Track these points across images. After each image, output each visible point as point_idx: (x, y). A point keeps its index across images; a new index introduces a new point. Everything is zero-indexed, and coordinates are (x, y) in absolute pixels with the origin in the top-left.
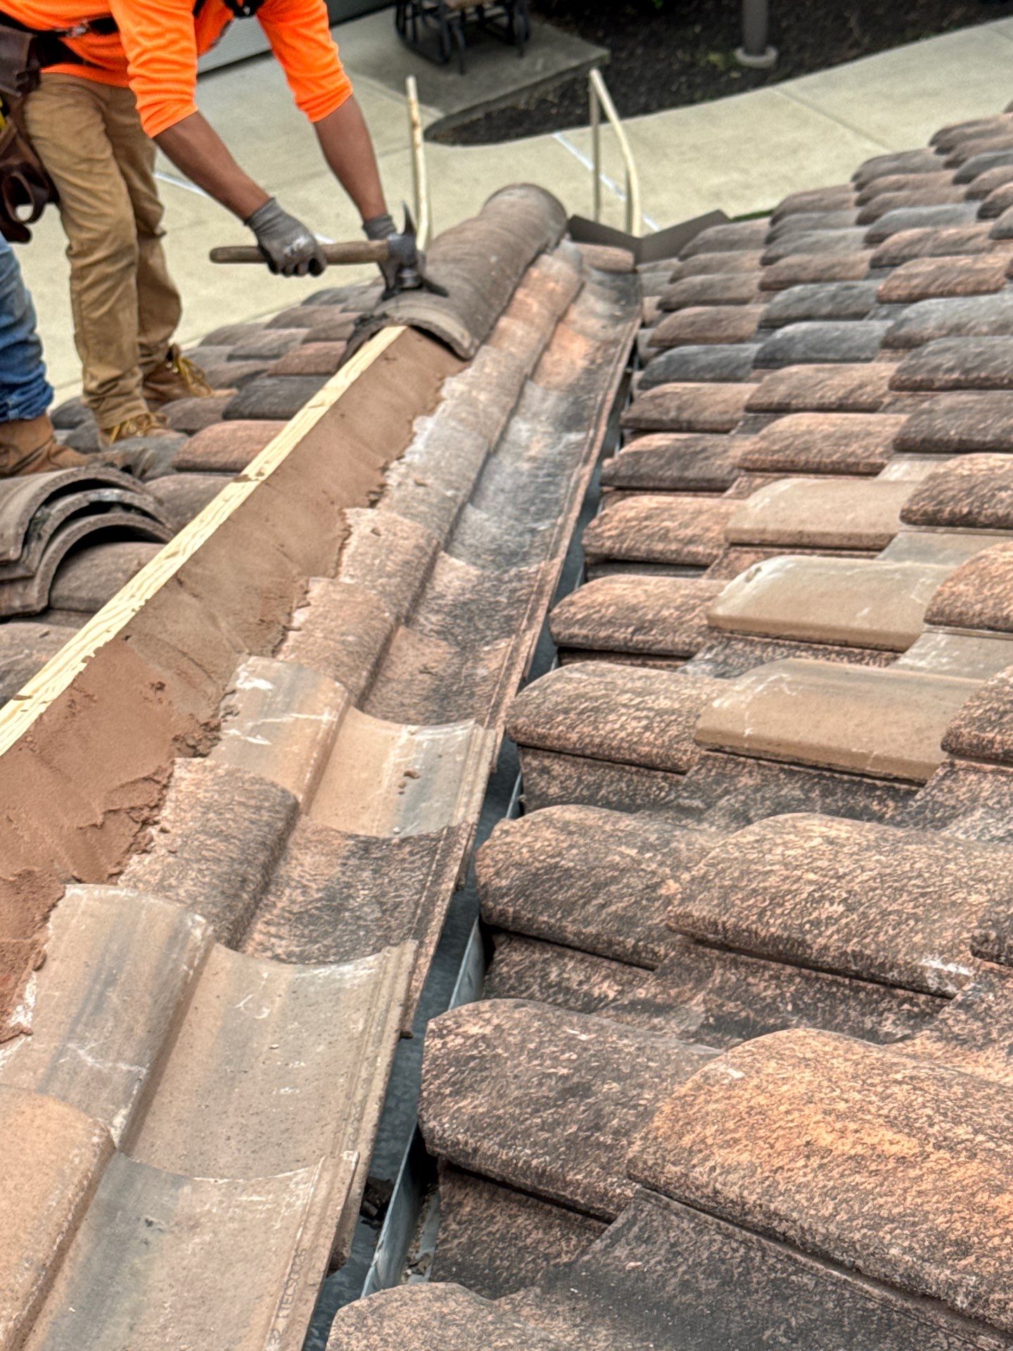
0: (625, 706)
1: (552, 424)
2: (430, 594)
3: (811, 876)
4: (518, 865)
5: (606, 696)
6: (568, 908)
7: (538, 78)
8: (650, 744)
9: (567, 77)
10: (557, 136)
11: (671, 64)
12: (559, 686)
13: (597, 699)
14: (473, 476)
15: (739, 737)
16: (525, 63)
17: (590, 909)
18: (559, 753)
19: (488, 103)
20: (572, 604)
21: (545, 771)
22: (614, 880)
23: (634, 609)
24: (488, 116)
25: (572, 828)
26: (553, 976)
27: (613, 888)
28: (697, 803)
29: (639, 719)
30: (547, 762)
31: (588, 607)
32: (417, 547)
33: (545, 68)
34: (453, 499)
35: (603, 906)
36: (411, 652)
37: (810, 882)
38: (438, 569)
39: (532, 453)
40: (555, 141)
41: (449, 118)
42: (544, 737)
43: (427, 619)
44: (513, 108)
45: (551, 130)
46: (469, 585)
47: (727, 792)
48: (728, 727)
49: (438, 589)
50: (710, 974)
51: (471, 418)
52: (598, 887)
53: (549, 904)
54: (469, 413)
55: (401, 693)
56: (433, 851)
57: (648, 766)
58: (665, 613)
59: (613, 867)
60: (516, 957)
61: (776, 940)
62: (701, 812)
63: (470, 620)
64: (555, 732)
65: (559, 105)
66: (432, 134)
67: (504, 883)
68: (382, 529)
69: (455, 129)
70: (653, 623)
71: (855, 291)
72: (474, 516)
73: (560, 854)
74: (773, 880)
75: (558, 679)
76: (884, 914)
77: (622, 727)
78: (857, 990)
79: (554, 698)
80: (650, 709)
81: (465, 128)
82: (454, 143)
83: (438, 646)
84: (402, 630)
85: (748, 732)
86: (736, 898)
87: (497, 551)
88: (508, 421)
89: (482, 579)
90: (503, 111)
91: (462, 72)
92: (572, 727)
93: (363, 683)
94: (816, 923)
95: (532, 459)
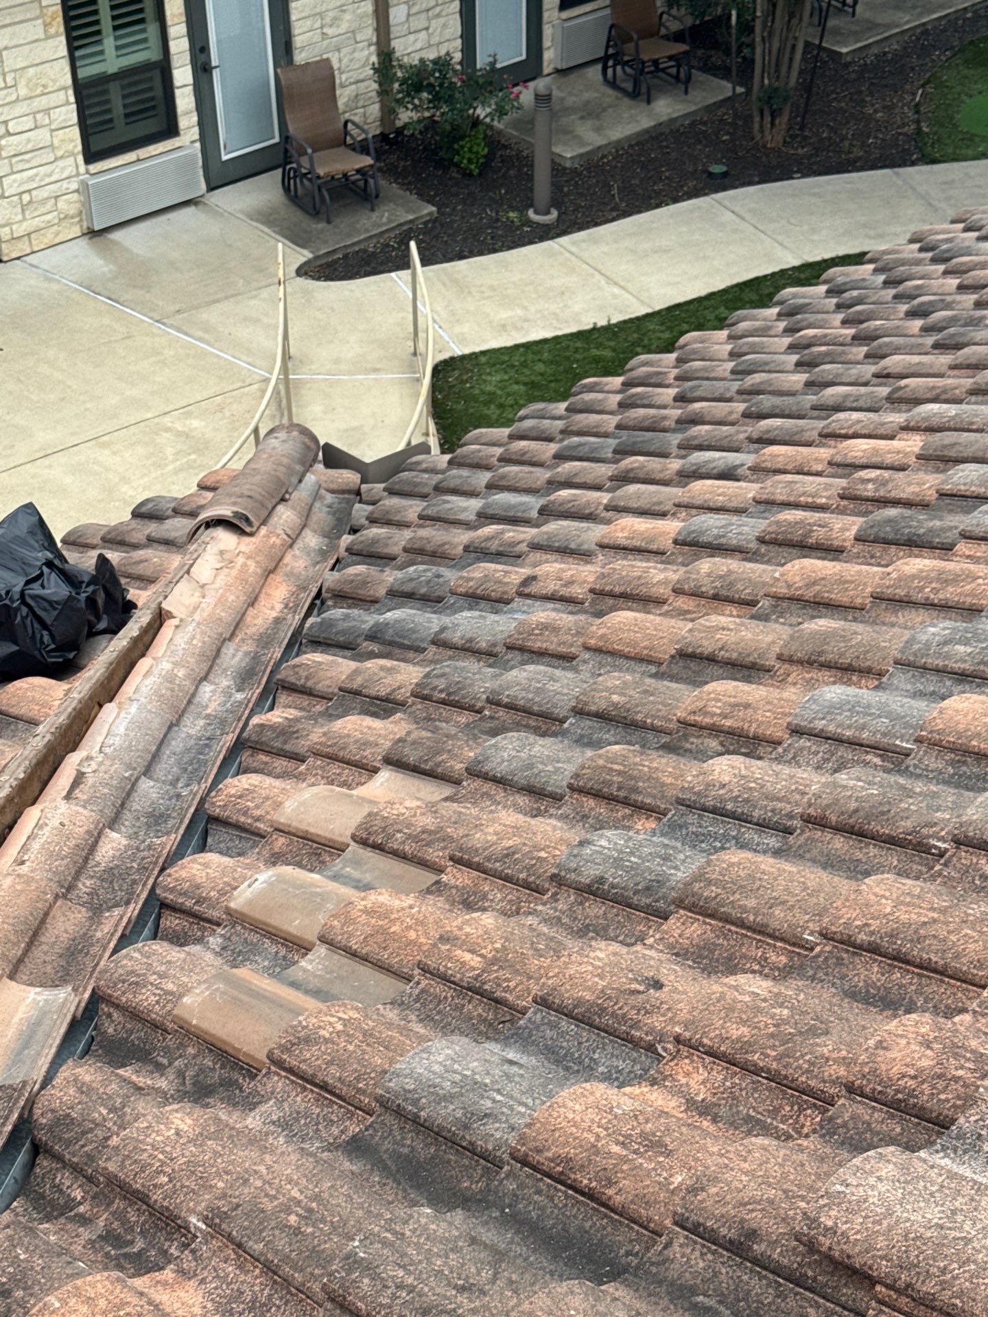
0: (152, 984)
1: (234, 678)
2: (91, 863)
3: (161, 1156)
4: (53, 1111)
5: (145, 974)
6: (69, 1143)
7: (384, 228)
8: (157, 1013)
9: (405, 228)
10: (393, 274)
11: (482, 219)
12: (125, 962)
13: (139, 975)
14: (154, 748)
15: (190, 1024)
16: (375, 216)
17: (77, 1147)
18: (117, 1006)
19: (345, 246)
20: (170, 875)
21: (109, 1016)
22: (91, 1130)
23: (198, 887)
24: (346, 256)
25: (84, 1089)
26: (57, 1180)
27: (90, 1136)
28: (165, 1061)
29: (155, 994)
30: (111, 1010)
31: (177, 880)
32: (88, 832)
33: (390, 221)
34: (128, 779)
35: (83, 1146)
36: (62, 919)
37: (160, 1160)
38: (101, 844)
39: (209, 711)
40: (392, 278)
41: (316, 258)
42: (110, 996)
43: (84, 884)
44: (365, 251)
45: (390, 271)
46: (118, 854)
47: (180, 1056)
48: (186, 1016)
49: (97, 859)
50: (113, 1202)
51: (169, 693)
52: (84, 1133)
53: (60, 1139)
54: (167, 689)
55: (45, 953)
56: (11, 1098)
57: (155, 1026)
58: (212, 894)
59: (93, 1121)
60: (45, 1163)
61: (138, 1191)
62: (166, 1068)
63: (111, 882)
64: (115, 994)
65: (398, 249)
66: (302, 271)
67: (44, 1121)
68: (66, 822)
69: (321, 266)
70: (205, 899)
71: (441, 580)
72: (145, 784)
73: (72, 1108)
74: (145, 1155)
75: (125, 956)
76: (182, 1186)
77: (147, 999)
78: (168, 1225)
79: (121, 971)
80: (162, 989)
81: (328, 265)
82: (318, 279)
83: (80, 912)
84: (59, 903)
85: (194, 1022)
86: (128, 1162)
87: (151, 815)
88: (197, 688)
89: (128, 847)
90: (357, 252)
91: (329, 222)
92: (124, 993)
93: (20, 953)
94: (155, 1186)
95: (208, 716)
